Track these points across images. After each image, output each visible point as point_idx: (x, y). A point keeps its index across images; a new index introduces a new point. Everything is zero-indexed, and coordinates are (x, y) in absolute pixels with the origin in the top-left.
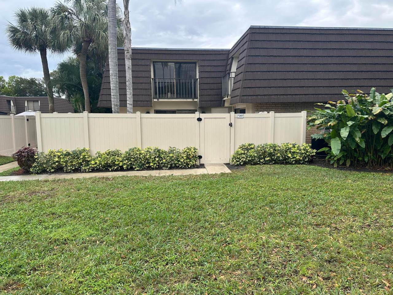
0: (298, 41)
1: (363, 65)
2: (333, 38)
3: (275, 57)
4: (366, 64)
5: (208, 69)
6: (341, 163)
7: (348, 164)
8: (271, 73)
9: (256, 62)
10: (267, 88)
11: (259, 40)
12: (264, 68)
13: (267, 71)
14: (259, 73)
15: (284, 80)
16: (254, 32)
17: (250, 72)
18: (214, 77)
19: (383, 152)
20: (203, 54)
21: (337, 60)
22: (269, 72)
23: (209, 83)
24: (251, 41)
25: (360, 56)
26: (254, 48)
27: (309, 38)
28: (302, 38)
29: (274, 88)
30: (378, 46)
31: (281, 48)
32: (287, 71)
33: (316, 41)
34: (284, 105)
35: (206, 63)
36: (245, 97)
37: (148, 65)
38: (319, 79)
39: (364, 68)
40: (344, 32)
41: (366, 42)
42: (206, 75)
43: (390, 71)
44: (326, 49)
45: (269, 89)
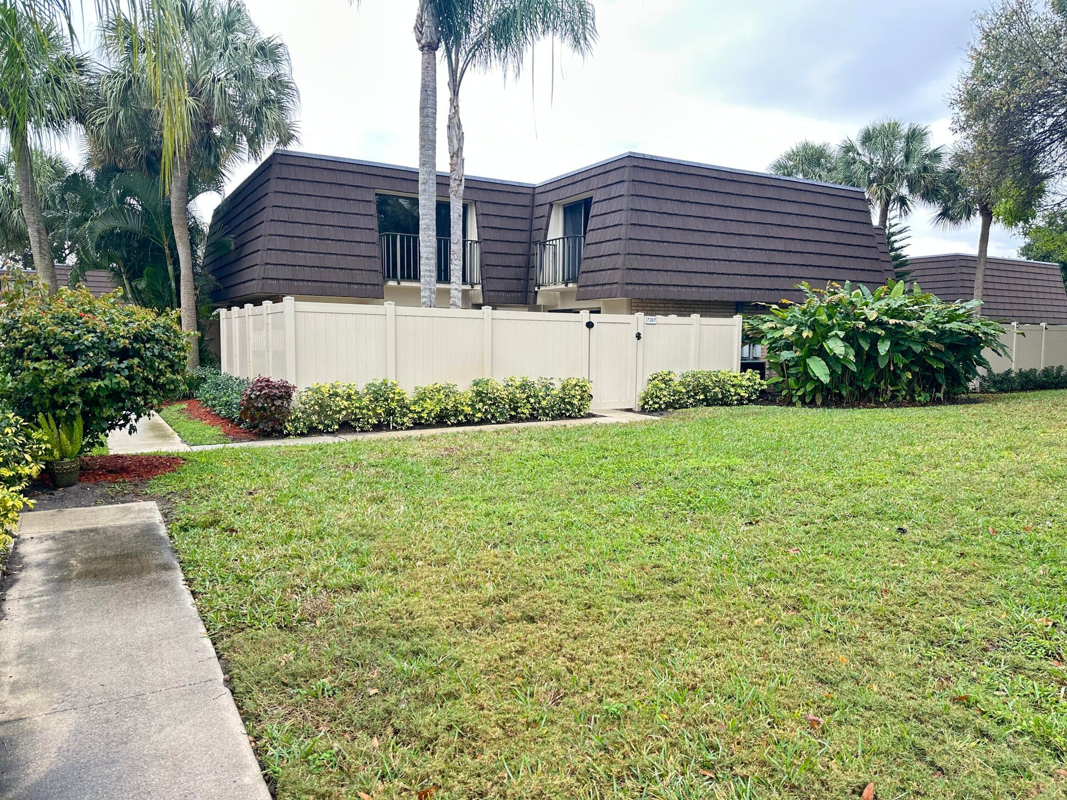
0: (701, 190)
1: (790, 241)
2: (749, 190)
3: (670, 216)
4: (794, 239)
5: (497, 223)
6: (808, 400)
7: (819, 401)
8: (665, 244)
9: (643, 223)
10: (662, 272)
11: (644, 182)
12: (655, 234)
13: (659, 241)
14: (648, 243)
15: (685, 260)
16: (636, 164)
17: (635, 239)
18: (508, 241)
19: (862, 380)
20: (485, 189)
21: (757, 230)
22: (662, 242)
23: (501, 253)
24: (633, 181)
25: (786, 226)
26: (637, 196)
27: (716, 186)
28: (708, 185)
29: (672, 273)
30: (808, 210)
31: (678, 201)
32: (690, 244)
33: (727, 193)
34: (677, 306)
35: (490, 209)
36: (630, 287)
37: (371, 201)
38: (735, 261)
39: (792, 246)
40: (764, 181)
41: (793, 201)
42: (493, 235)
43: (825, 254)
44: (741, 208)
45: (665, 273)
